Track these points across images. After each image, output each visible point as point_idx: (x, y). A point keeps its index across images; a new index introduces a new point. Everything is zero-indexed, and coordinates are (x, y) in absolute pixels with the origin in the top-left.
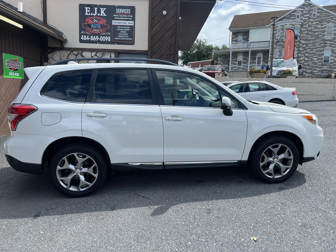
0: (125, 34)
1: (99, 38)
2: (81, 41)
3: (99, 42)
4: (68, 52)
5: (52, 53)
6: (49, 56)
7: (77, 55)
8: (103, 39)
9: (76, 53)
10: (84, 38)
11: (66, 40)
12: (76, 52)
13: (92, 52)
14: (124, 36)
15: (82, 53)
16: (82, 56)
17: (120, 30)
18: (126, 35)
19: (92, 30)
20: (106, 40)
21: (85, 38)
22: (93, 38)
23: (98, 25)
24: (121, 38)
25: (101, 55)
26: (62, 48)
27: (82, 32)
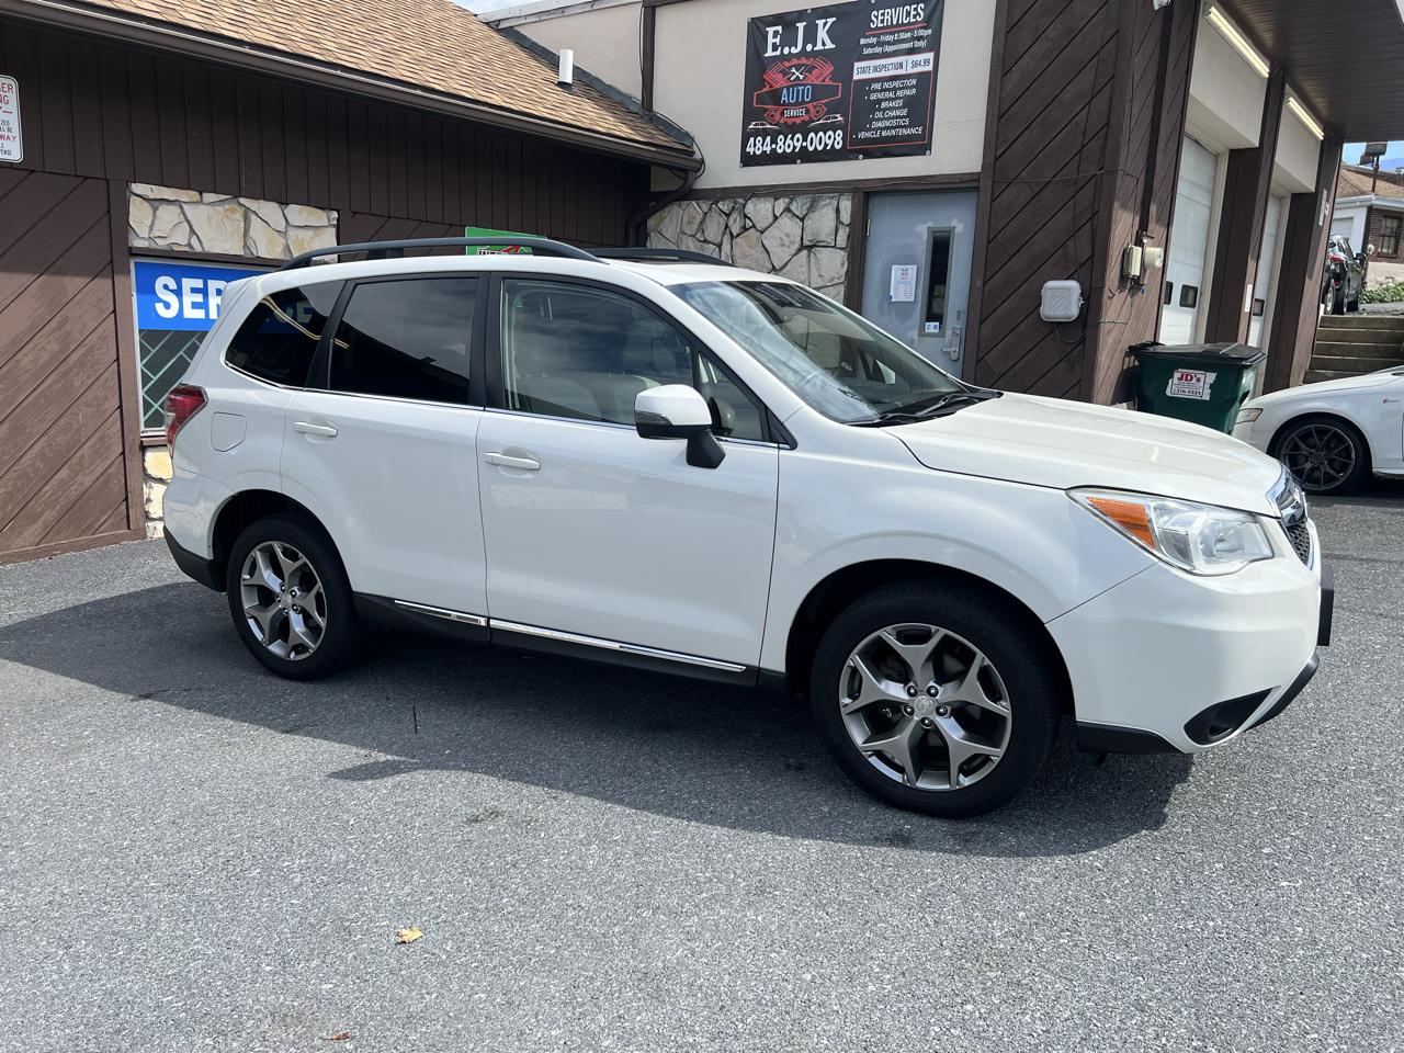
0: (898, 113)
1: (805, 140)
2: (748, 160)
3: (806, 156)
4: (705, 207)
5: (658, 215)
6: (651, 223)
7: (728, 215)
8: (816, 141)
9: (725, 206)
10: (758, 147)
11: (702, 162)
12: (727, 202)
13: (776, 199)
14: (894, 123)
15: (744, 207)
16: (745, 216)
17: (881, 96)
18: (902, 117)
19: (782, 114)
20: (826, 145)
21: (759, 145)
22: (784, 145)
23: (803, 90)
24: (882, 129)
25: (805, 207)
26: (688, 194)
27: (751, 126)
